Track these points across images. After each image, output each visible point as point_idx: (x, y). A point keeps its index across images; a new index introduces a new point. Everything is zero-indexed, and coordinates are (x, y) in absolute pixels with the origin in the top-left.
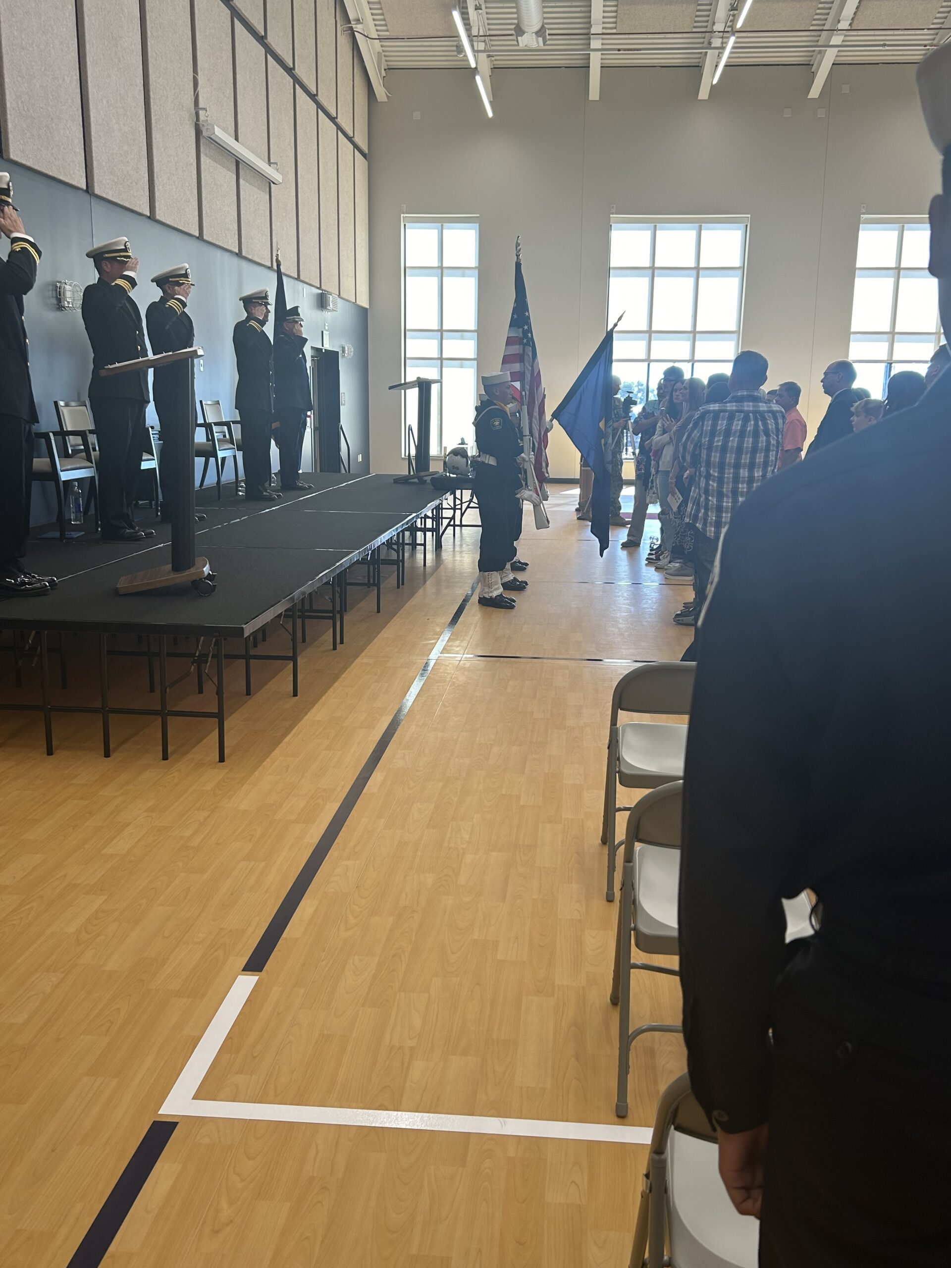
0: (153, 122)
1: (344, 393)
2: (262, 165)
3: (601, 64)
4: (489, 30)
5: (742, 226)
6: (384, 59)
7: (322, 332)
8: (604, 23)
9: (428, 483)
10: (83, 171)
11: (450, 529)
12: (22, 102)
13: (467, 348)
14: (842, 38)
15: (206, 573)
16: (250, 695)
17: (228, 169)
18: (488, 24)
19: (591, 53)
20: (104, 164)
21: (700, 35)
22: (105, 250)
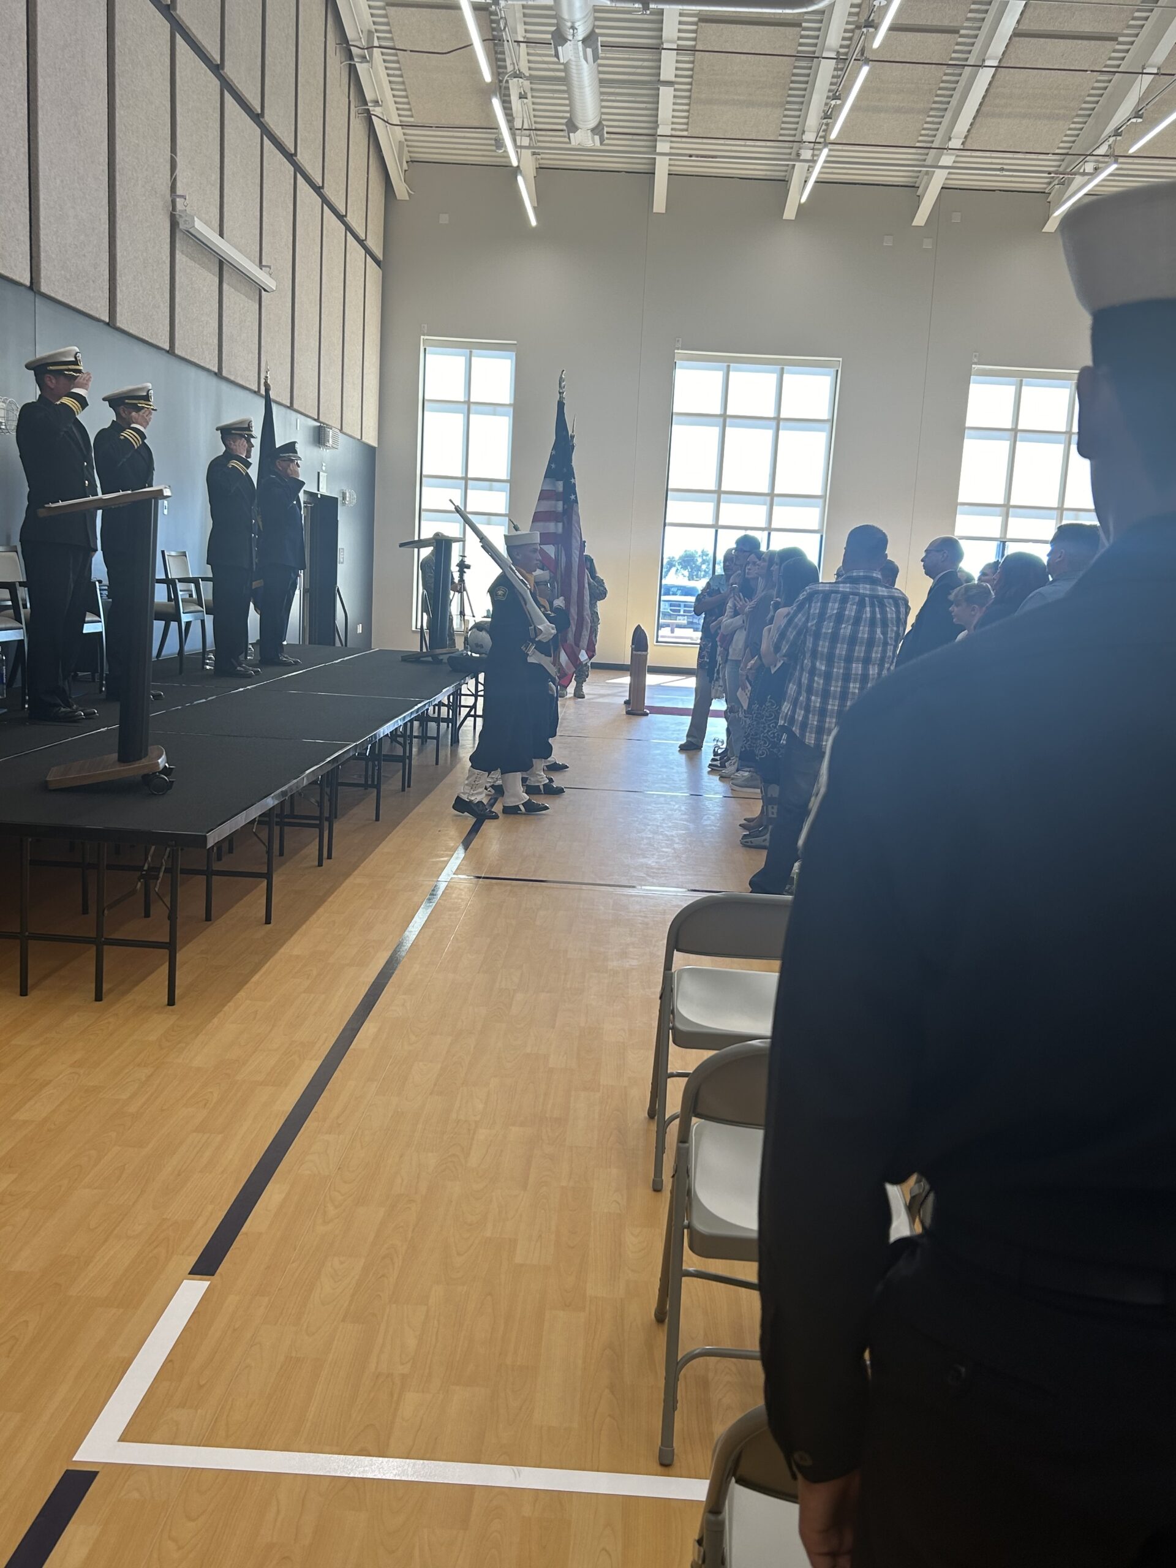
1: (343, 549)
2: (250, 267)
3: (669, 170)
4: (535, 122)
5: (833, 371)
6: (406, 149)
7: (319, 473)
8: (673, 123)
9: (445, 663)
10: (27, 263)
11: (470, 720)
13: (498, 501)
14: (953, 158)
15: (161, 766)
16: (210, 920)
17: (209, 270)
18: (535, 116)
19: (658, 157)
20: (54, 256)
21: (787, 144)
22: (49, 361)
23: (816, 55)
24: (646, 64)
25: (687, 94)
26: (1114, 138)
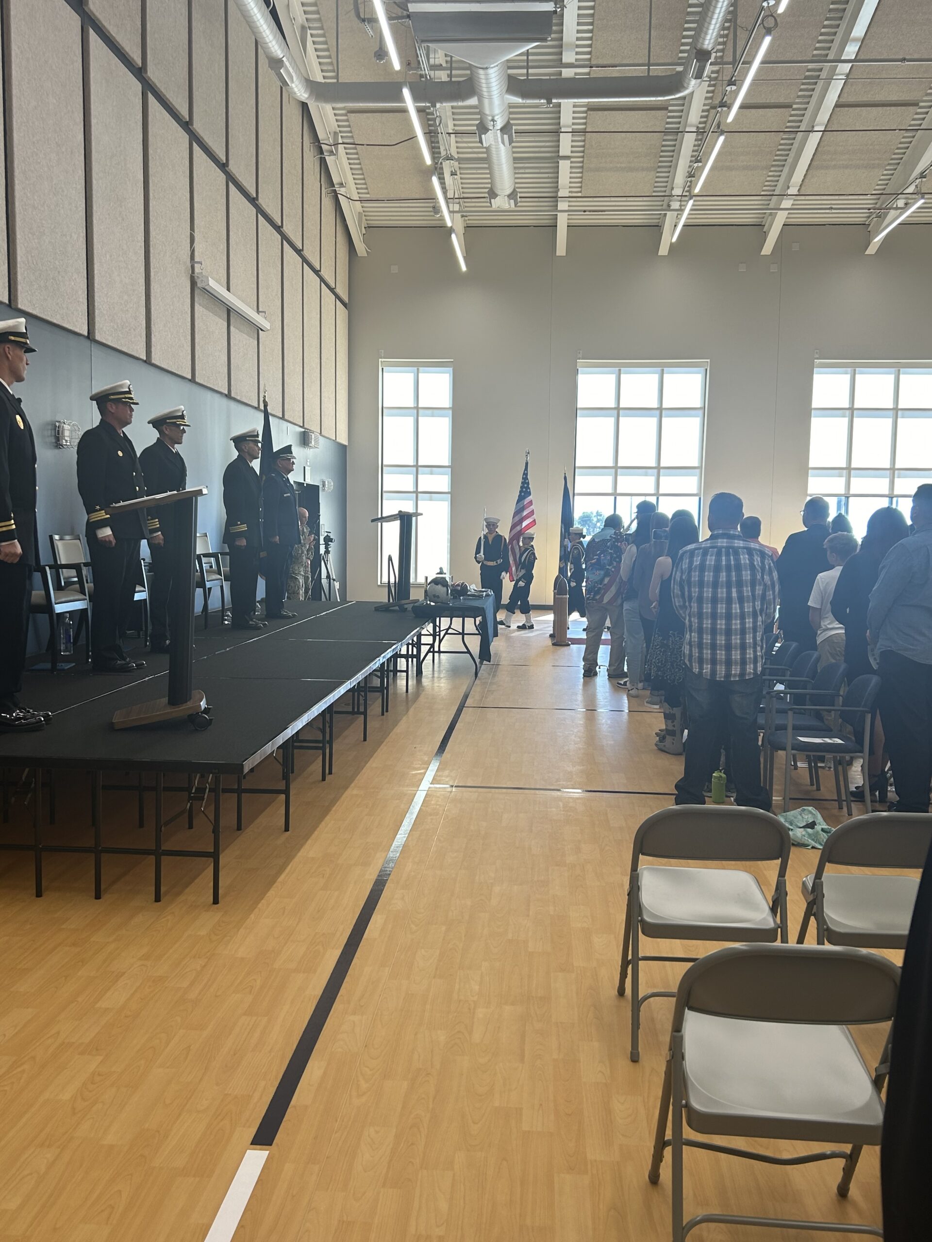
0: (152, 274)
1: (324, 525)
2: (251, 313)
3: (568, 223)
4: (463, 193)
5: (702, 370)
6: (364, 218)
7: (304, 467)
8: (570, 187)
9: (409, 611)
10: (85, 319)
11: (431, 654)
12: (32, 256)
13: (442, 482)
14: (791, 202)
15: (203, 708)
16: (241, 830)
17: (220, 317)
18: (462, 188)
19: (558, 214)
20: (105, 312)
21: (658, 199)
22: (110, 392)
23: (680, 130)
24: (547, 144)
25: (580, 165)
26: (920, 180)
